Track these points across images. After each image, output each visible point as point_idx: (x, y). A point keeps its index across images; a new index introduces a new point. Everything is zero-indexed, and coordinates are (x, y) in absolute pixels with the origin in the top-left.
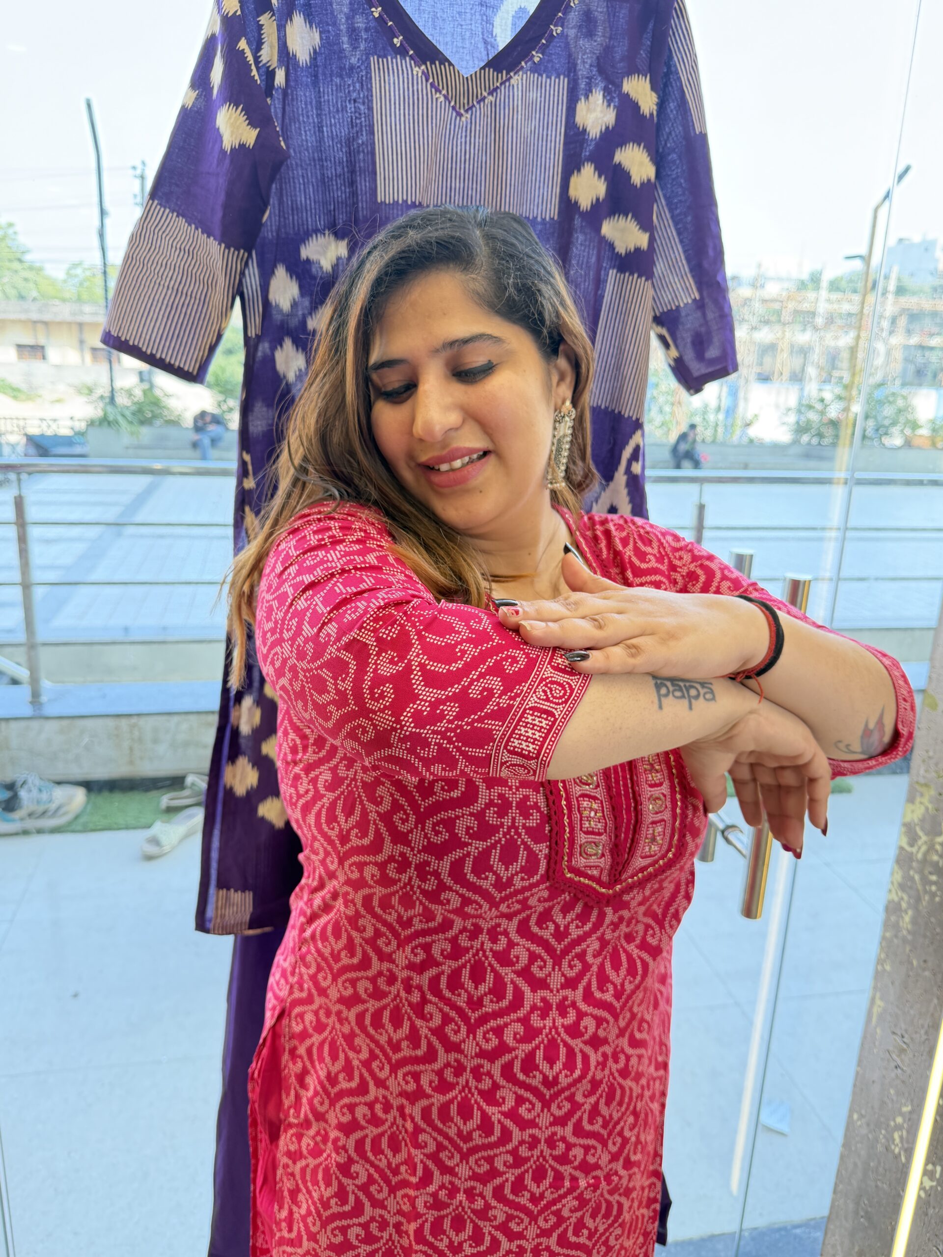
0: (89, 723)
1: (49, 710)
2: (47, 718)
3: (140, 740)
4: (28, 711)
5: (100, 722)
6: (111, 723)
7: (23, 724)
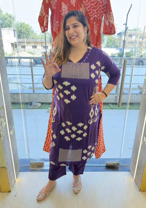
0: (40, 94)
1: (36, 93)
2: (35, 94)
3: (47, 97)
4: (33, 93)
5: (42, 94)
6: (44, 95)
7: (32, 94)
